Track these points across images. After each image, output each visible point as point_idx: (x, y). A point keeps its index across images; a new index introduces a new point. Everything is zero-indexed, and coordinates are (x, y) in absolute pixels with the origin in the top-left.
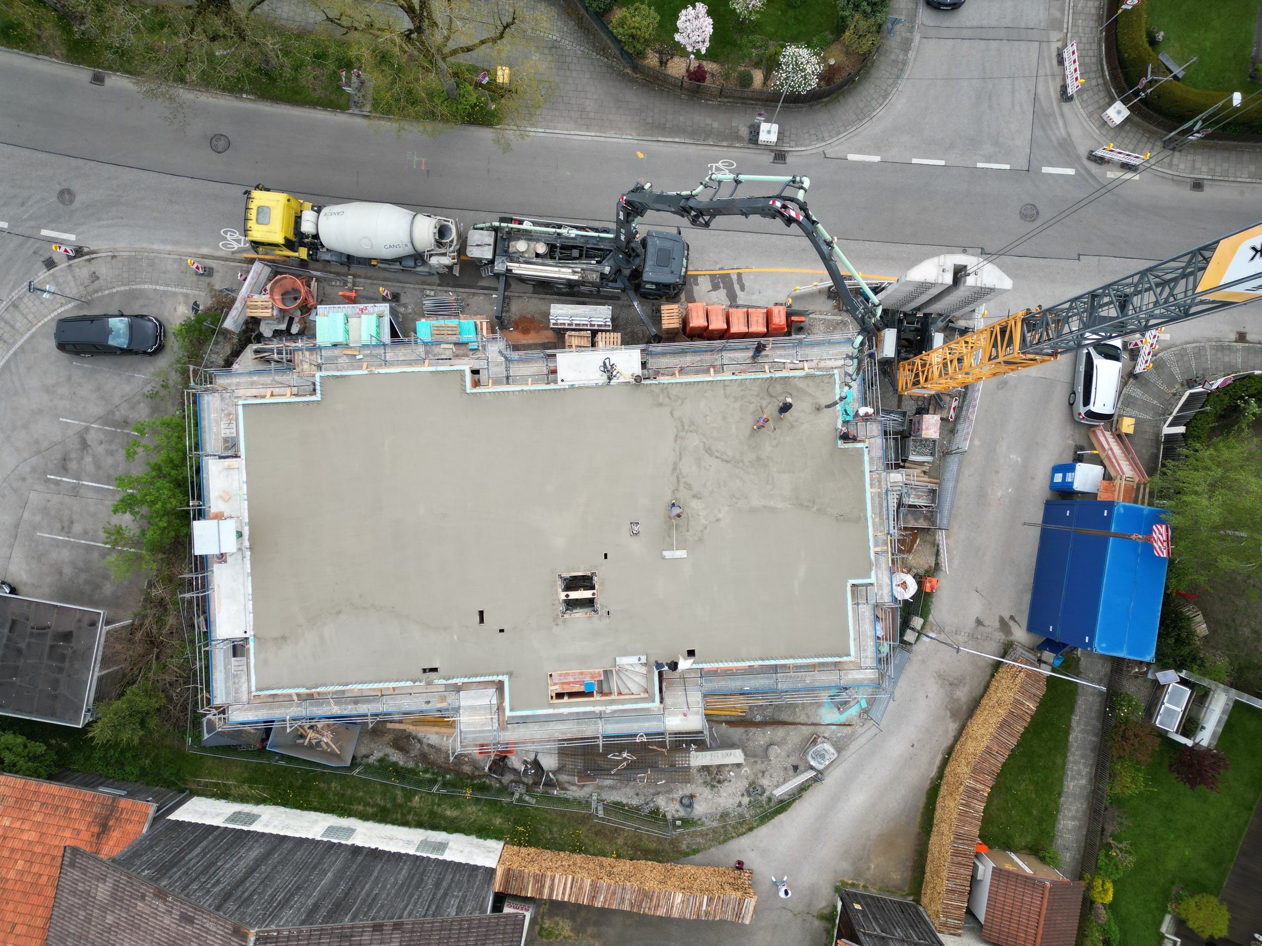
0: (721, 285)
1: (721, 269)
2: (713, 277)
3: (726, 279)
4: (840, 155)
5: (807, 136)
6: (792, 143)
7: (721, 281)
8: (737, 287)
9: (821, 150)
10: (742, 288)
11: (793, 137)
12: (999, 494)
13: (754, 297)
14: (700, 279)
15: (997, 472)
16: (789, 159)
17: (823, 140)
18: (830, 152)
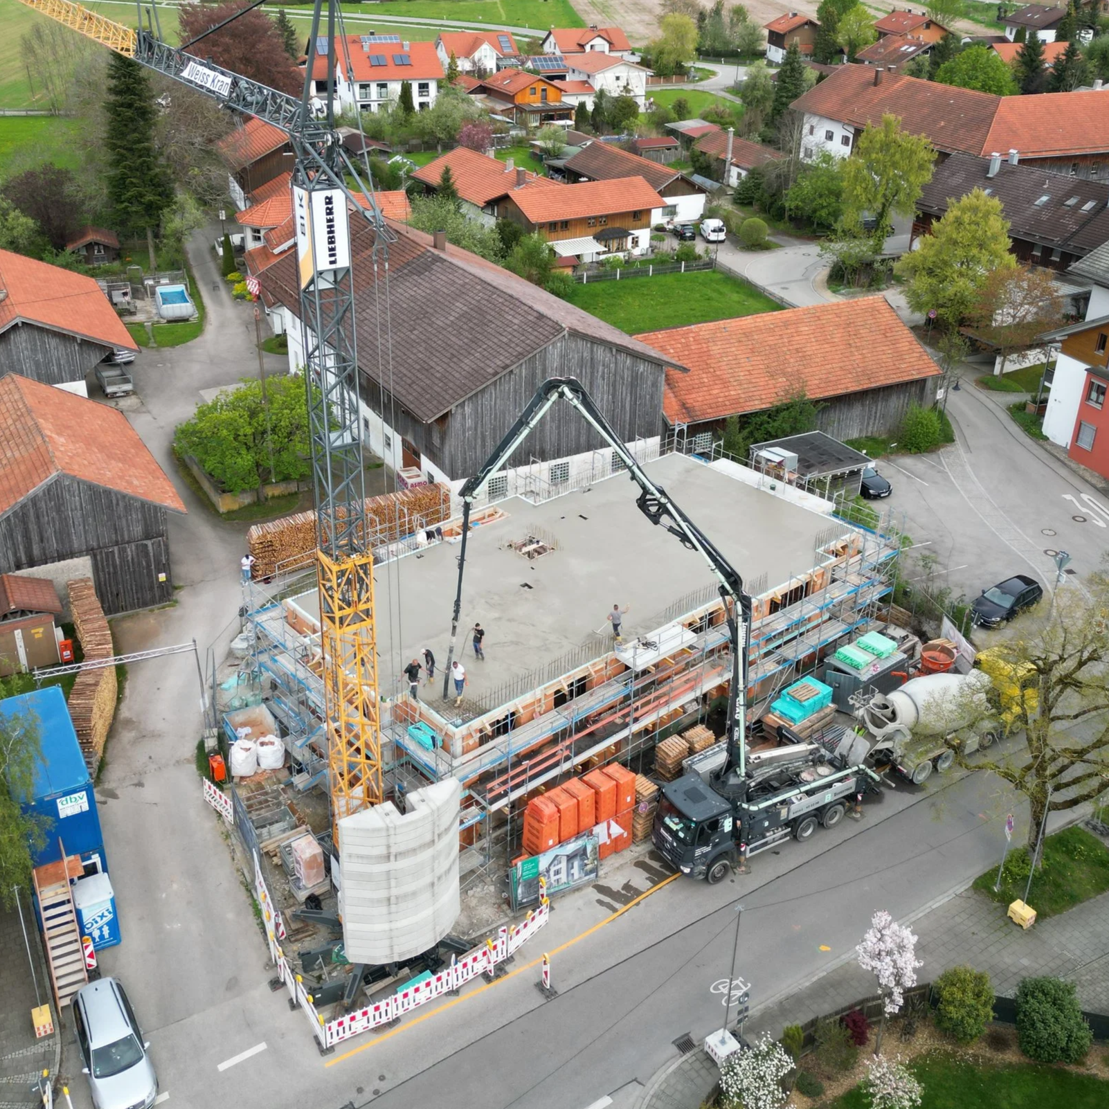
0: (623, 892)
1: (637, 904)
2: (638, 893)
3: (625, 900)
4: (621, 1093)
5: (680, 1087)
6: (687, 1067)
7: (628, 894)
8: (607, 899)
9: (649, 1085)
10: (600, 902)
11: (694, 1074)
12: (175, 886)
13: (580, 903)
14: (649, 884)
15: (189, 903)
16: (674, 1050)
17: (656, 1096)
18: (635, 1091)
